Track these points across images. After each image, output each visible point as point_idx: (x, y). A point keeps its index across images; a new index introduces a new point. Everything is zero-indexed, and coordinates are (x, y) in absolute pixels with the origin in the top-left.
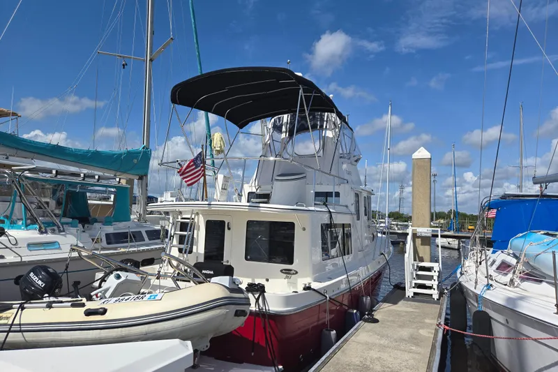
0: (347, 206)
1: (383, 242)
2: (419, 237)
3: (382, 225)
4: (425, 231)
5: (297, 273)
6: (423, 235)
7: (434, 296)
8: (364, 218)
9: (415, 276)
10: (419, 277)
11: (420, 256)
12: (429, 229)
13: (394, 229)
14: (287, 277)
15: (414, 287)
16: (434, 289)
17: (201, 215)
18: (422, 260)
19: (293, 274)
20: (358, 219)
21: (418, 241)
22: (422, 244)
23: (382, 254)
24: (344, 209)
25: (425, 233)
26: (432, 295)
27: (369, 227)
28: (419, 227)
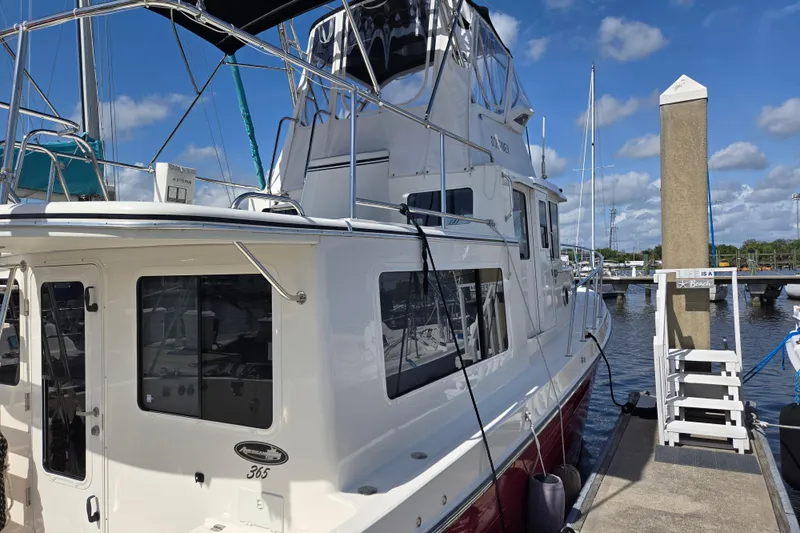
0: (490, 223)
1: (591, 306)
2: (680, 291)
3: (586, 269)
4: (697, 275)
5: (284, 458)
6: (693, 285)
7: (736, 445)
8: (540, 254)
9: (677, 388)
10: (689, 390)
11: (685, 334)
12: (708, 270)
13: (606, 275)
14: (254, 474)
15: (677, 418)
16: (734, 423)
17: (30, 270)
18: (689, 345)
19: (275, 462)
20: (525, 255)
21: (680, 301)
22: (690, 307)
23: (589, 336)
24: (484, 231)
25: (698, 280)
26: (730, 441)
27: (555, 273)
28: (679, 267)
